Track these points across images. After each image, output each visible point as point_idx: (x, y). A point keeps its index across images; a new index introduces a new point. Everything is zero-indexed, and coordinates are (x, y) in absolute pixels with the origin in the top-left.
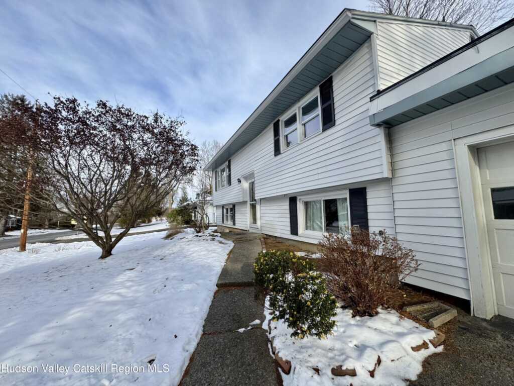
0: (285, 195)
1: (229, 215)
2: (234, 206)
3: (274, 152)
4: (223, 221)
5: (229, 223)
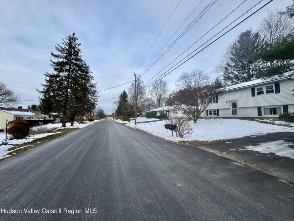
0: (255, 107)
1: (213, 113)
2: (218, 110)
3: (251, 96)
4: (207, 115)
5: (213, 115)
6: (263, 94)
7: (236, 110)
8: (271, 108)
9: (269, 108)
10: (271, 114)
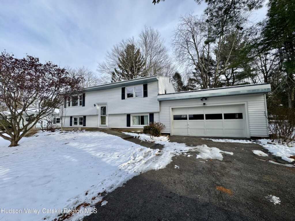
0: (125, 114)
1: (78, 121)
2: (85, 117)
3: (121, 98)
4: (71, 125)
5: (78, 125)
6: (133, 97)
7: (105, 117)
8: (139, 116)
9: (138, 116)
10: (139, 124)
